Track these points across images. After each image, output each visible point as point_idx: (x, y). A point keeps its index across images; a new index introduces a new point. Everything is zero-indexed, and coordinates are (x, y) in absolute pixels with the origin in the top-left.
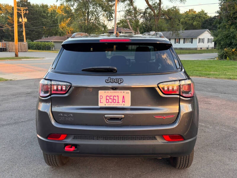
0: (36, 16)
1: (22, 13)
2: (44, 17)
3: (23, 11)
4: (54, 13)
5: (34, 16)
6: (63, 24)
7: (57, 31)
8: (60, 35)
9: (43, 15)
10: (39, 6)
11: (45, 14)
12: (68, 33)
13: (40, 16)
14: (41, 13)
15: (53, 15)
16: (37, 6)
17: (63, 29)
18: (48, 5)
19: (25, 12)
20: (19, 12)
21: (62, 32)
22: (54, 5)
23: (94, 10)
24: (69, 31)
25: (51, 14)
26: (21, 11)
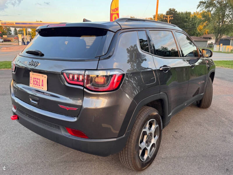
0: (179, 21)
1: (168, 19)
2: (186, 22)
3: (169, 18)
4: (195, 17)
5: (178, 21)
6: (201, 27)
7: (195, 32)
8: (197, 36)
9: (185, 20)
10: (184, 13)
11: (187, 20)
12: (205, 34)
13: (183, 21)
14: (184, 18)
15: (193, 20)
16: (182, 13)
17: (200, 30)
18: (191, 12)
19: (170, 18)
20: (166, 18)
21: (199, 33)
22: (197, 12)
23: (230, 13)
24: (206, 32)
25: (192, 19)
26: (167, 17)
